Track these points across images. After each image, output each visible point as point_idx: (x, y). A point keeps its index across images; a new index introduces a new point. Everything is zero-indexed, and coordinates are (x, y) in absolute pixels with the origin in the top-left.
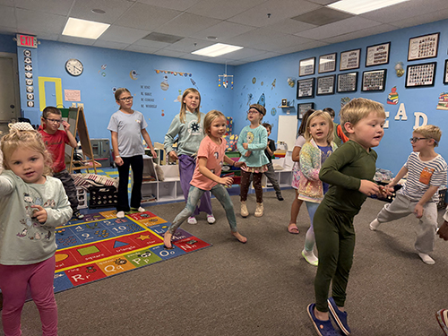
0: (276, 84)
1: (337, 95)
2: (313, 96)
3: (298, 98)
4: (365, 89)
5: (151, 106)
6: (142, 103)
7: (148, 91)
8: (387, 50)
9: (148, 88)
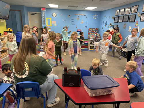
0: (110, 18)
1: (123, 23)
2: (118, 23)
3: (114, 23)
4: (130, 21)
5: (73, 25)
6: (71, 24)
7: (73, 21)
8: (137, 8)
9: (73, 19)
